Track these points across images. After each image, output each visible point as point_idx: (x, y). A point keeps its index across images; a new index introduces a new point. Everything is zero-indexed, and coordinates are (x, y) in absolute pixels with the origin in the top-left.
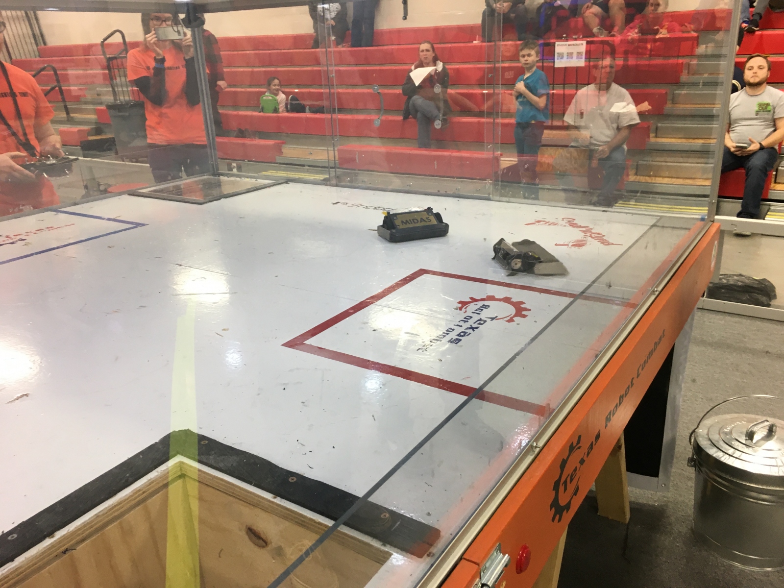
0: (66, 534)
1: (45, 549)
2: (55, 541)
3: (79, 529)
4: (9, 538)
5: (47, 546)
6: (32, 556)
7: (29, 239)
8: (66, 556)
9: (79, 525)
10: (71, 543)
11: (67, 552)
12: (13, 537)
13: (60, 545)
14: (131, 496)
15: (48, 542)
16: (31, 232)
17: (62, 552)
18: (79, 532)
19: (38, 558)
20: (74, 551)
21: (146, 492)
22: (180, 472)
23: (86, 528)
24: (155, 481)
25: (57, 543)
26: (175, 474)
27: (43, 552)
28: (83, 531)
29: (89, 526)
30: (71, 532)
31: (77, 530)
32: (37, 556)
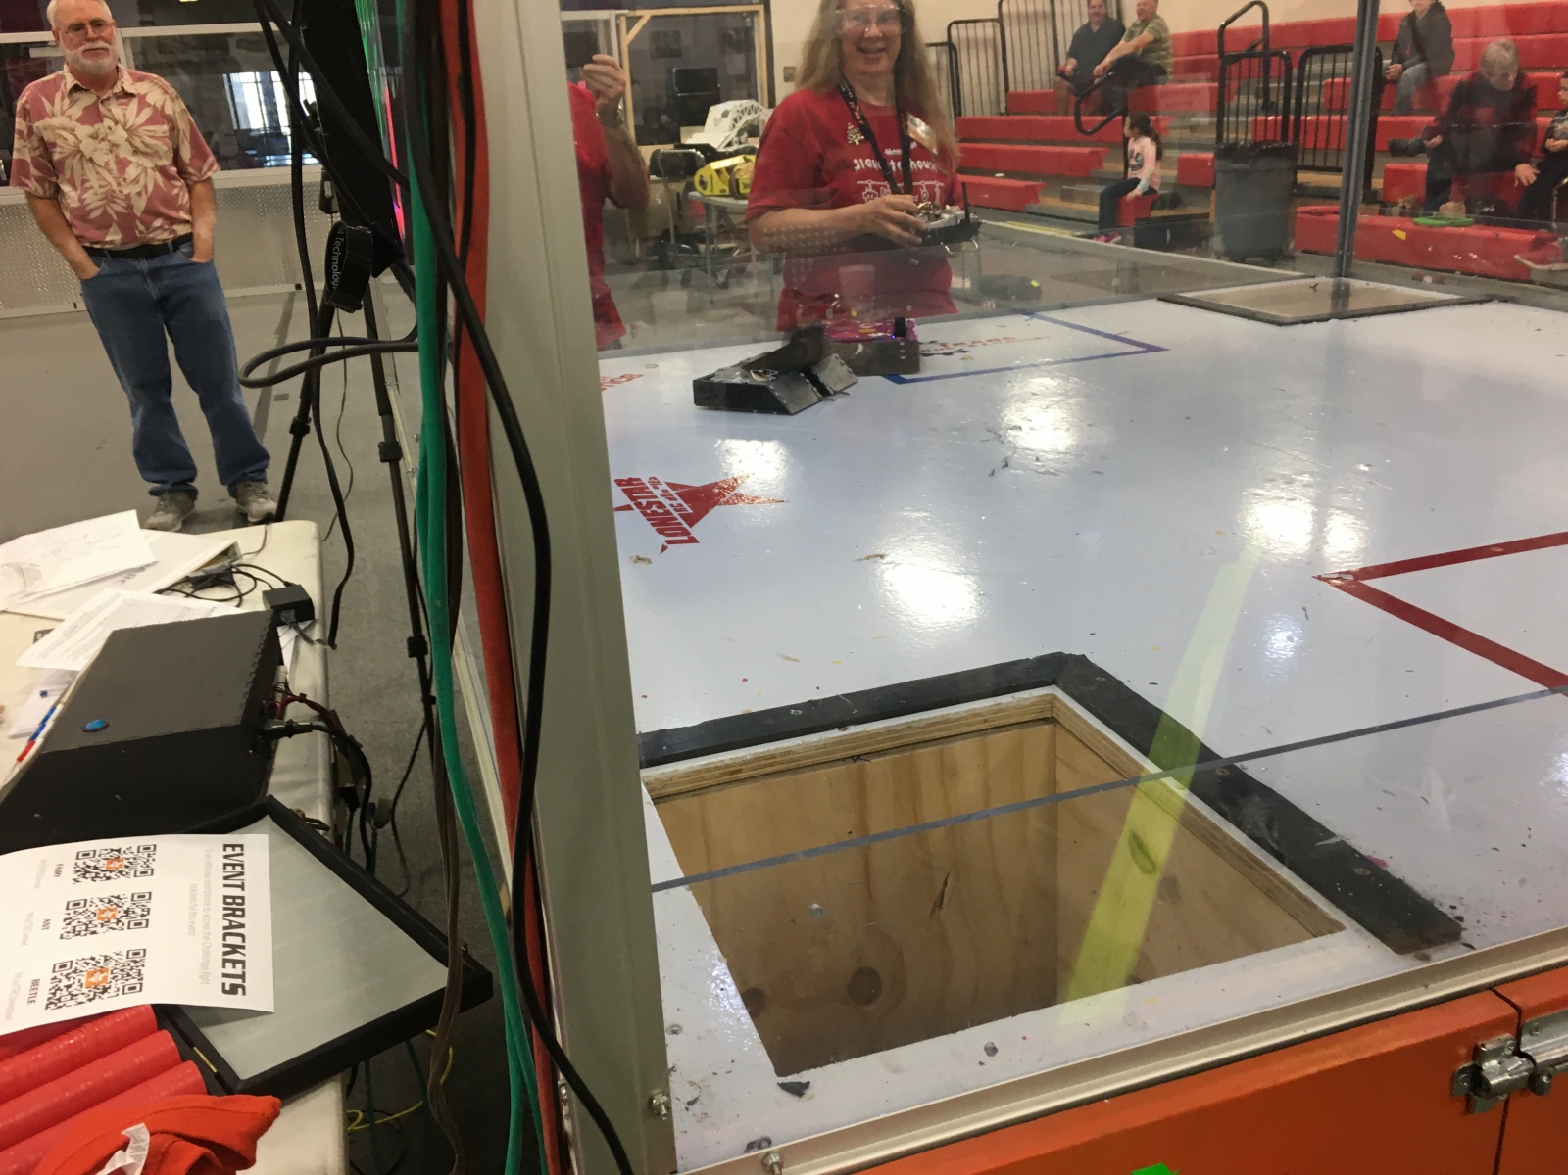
0: (862, 733)
1: (831, 743)
2: (844, 736)
3: (881, 733)
4: (793, 712)
5: (835, 739)
6: (812, 744)
7: (972, 352)
8: (853, 765)
9: (882, 730)
10: (866, 748)
11: (857, 760)
12: (797, 712)
13: (850, 745)
14: (966, 718)
15: (835, 734)
16: (979, 342)
17: (851, 756)
18: (880, 739)
19: (818, 749)
20: (868, 762)
21: (988, 722)
22: (1049, 712)
23: (891, 736)
24: (1006, 710)
25: (847, 740)
26: (1040, 712)
27: (825, 745)
28: (885, 739)
29: (895, 735)
30: (868, 732)
31: (877, 734)
32: (817, 746)
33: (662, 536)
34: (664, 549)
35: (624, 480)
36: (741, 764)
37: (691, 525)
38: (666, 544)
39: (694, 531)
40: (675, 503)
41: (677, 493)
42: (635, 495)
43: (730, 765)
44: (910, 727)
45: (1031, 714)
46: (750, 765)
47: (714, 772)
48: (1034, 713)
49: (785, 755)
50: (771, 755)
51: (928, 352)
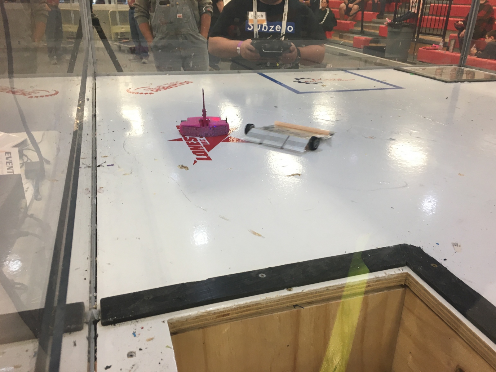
0: (300, 293)
1: (282, 298)
2: (291, 294)
3: (311, 294)
4: (260, 275)
5: (284, 296)
6: (271, 299)
7: (325, 83)
8: (295, 310)
9: (313, 290)
10: (301, 302)
11: (296, 307)
12: (263, 276)
13: (293, 299)
14: (358, 285)
15: (284, 293)
17: (293, 306)
18: (311, 296)
19: (275, 302)
20: (302, 308)
21: (371, 287)
22: (404, 282)
23: (316, 295)
24: (381, 281)
25: (292, 297)
26: (399, 282)
27: (279, 299)
28: (313, 296)
29: (319, 294)
30: (304, 292)
31: (309, 293)
32: (274, 300)
33: (195, 155)
34: (195, 162)
36: (229, 311)
37: (208, 151)
38: (196, 160)
39: (210, 154)
43: (223, 312)
44: (327, 290)
45: (394, 283)
46: (234, 311)
47: (213, 316)
48: (396, 282)
49: (255, 305)
50: (248, 305)
51: (307, 82)
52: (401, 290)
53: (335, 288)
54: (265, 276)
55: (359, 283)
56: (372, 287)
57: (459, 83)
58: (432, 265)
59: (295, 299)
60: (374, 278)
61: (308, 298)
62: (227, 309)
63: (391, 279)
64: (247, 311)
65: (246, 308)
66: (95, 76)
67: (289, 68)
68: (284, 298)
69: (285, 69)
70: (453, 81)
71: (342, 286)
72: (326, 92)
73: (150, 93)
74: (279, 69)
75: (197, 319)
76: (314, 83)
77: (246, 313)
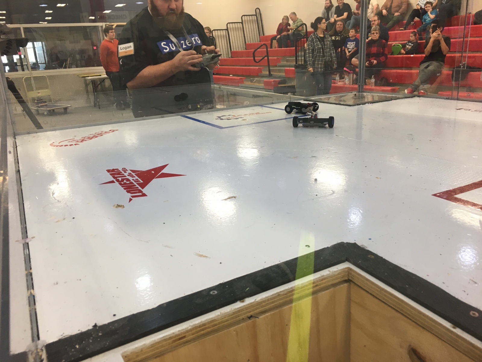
0: (254, 302)
1: (236, 310)
2: (244, 306)
3: (264, 301)
4: (211, 293)
5: (238, 308)
6: (226, 313)
7: (245, 118)
8: (250, 321)
9: (264, 298)
10: (256, 311)
11: (251, 318)
12: (214, 293)
13: (247, 310)
15: (238, 305)
17: (248, 317)
18: (264, 304)
19: (229, 316)
20: (257, 319)
21: (318, 286)
22: (347, 277)
23: (269, 302)
24: (327, 279)
25: (246, 308)
26: (342, 277)
27: (234, 313)
28: (266, 304)
29: (271, 301)
30: (257, 302)
31: (262, 302)
32: (229, 314)
33: (129, 194)
34: (130, 200)
35: (111, 170)
36: (185, 333)
37: (143, 188)
38: (131, 198)
39: (144, 190)
40: (134, 179)
41: (135, 174)
42: (115, 176)
43: (179, 335)
44: (279, 295)
45: (338, 279)
46: (190, 332)
47: (169, 341)
48: (340, 278)
49: (211, 323)
50: (203, 324)
51: (229, 119)
52: (346, 285)
53: (285, 292)
54: (216, 292)
55: (307, 284)
56: (320, 286)
57: (361, 105)
58: (369, 256)
59: (249, 310)
60: (320, 277)
61: (262, 307)
62: (182, 331)
63: (334, 276)
64: (203, 330)
65: (202, 327)
66: (15, 136)
67: (210, 108)
68: (238, 311)
69: (205, 109)
70: (356, 104)
71: (292, 289)
72: (247, 124)
73: (75, 145)
74: (200, 110)
75: (152, 347)
76: (235, 119)
77: (202, 332)
